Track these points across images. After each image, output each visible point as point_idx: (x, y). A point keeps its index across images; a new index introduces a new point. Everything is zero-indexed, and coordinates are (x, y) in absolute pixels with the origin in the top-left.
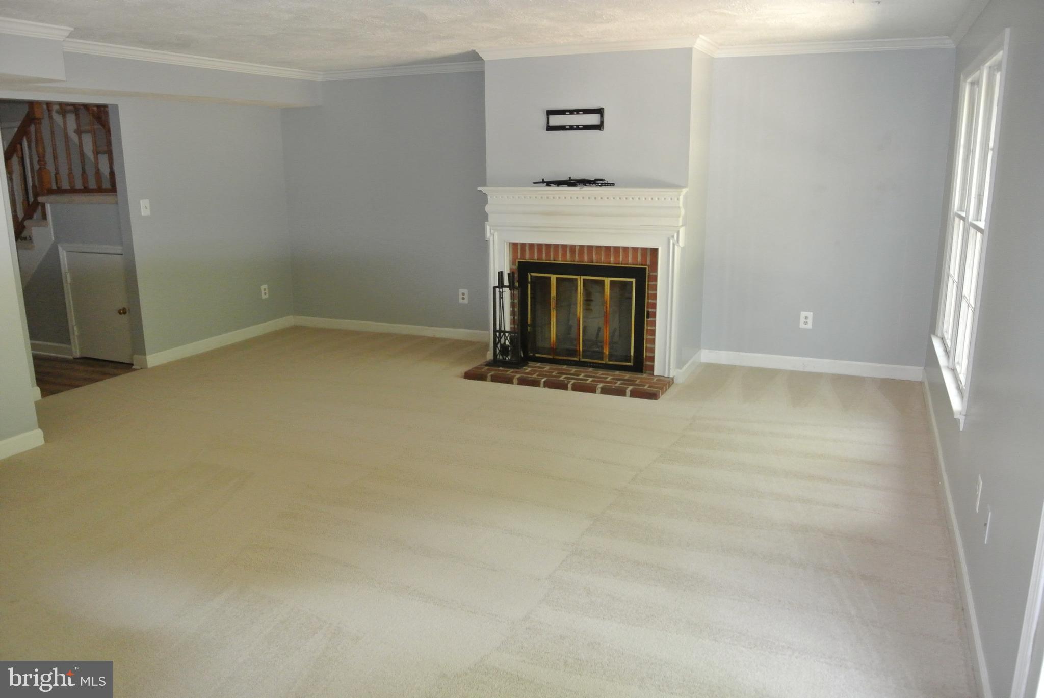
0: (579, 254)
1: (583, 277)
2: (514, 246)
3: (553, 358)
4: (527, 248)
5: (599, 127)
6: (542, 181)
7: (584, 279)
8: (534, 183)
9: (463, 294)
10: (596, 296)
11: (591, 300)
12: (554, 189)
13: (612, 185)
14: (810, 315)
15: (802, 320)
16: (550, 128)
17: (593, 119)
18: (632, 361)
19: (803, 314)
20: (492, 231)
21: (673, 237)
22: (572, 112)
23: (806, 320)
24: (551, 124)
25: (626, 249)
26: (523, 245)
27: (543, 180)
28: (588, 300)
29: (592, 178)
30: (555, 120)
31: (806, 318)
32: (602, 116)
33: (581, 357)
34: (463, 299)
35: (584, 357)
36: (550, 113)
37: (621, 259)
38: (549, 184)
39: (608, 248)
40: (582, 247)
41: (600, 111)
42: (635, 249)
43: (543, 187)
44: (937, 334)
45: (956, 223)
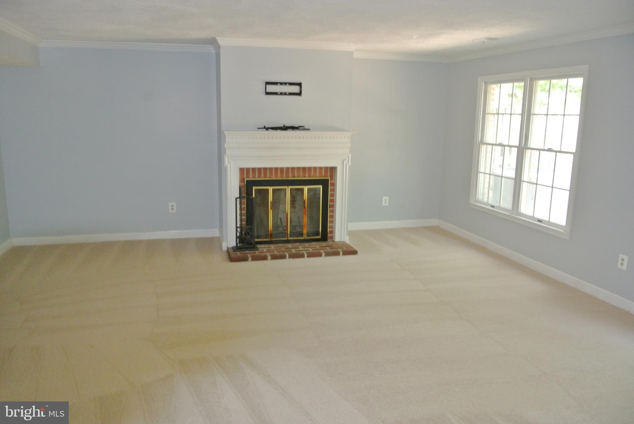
0: (286, 173)
1: (290, 187)
2: (242, 170)
3: (271, 241)
4: (251, 171)
5: (300, 94)
6: (263, 127)
7: (291, 189)
8: (258, 128)
9: (172, 206)
10: (298, 198)
11: (295, 201)
12: (271, 132)
13: (309, 130)
14: (387, 198)
15: (384, 201)
16: (267, 93)
17: (296, 89)
18: (320, 235)
19: (384, 198)
20: (229, 161)
21: (346, 160)
22: (281, 84)
23: (386, 201)
24: (268, 91)
25: (315, 168)
26: (248, 169)
27: (265, 126)
28: (293, 201)
29: (297, 125)
30: (270, 88)
31: (386, 200)
32: (301, 87)
33: (289, 237)
34: (172, 209)
35: (291, 236)
36: (267, 83)
37: (312, 174)
38: (267, 129)
39: (304, 169)
40: (288, 169)
41: (300, 84)
42: (321, 168)
43: (264, 131)
44: (472, 201)
45: (483, 148)
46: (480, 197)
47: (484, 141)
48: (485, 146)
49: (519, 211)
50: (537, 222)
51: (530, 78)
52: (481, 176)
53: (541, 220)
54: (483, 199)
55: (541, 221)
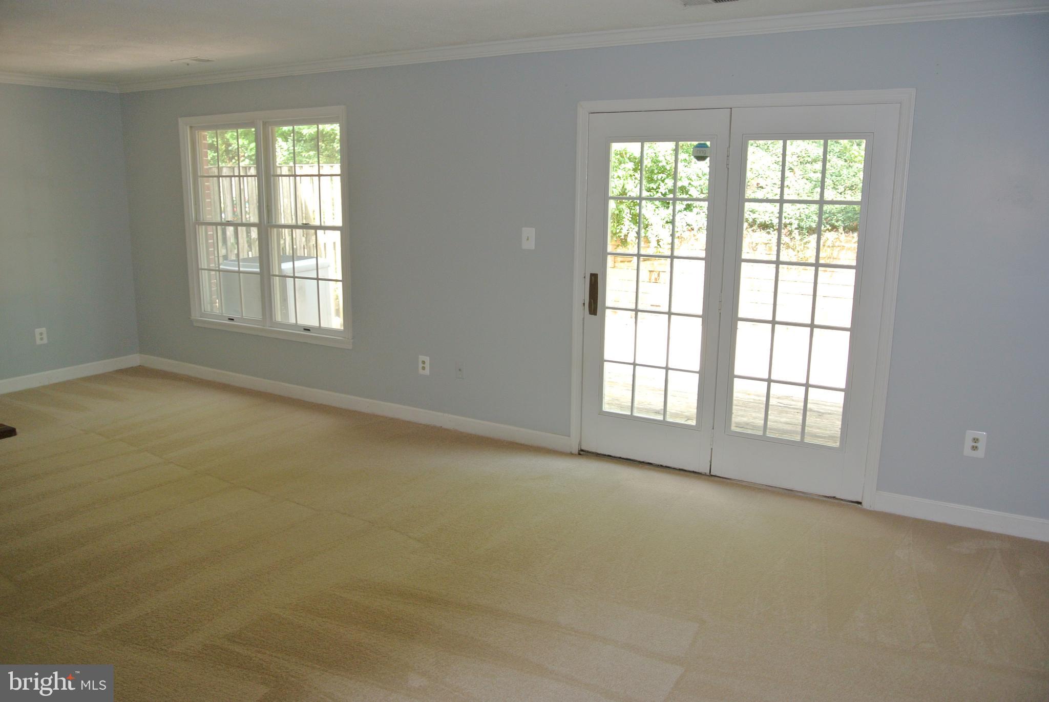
14: (43, 331)
15: (38, 337)
19: (38, 331)
31: (41, 334)
44: (195, 315)
45: (202, 230)
46: (206, 307)
47: (202, 219)
48: (204, 227)
49: (274, 320)
50: (303, 332)
51: (263, 122)
52: (204, 275)
53: (308, 328)
54: (212, 310)
55: (309, 330)
